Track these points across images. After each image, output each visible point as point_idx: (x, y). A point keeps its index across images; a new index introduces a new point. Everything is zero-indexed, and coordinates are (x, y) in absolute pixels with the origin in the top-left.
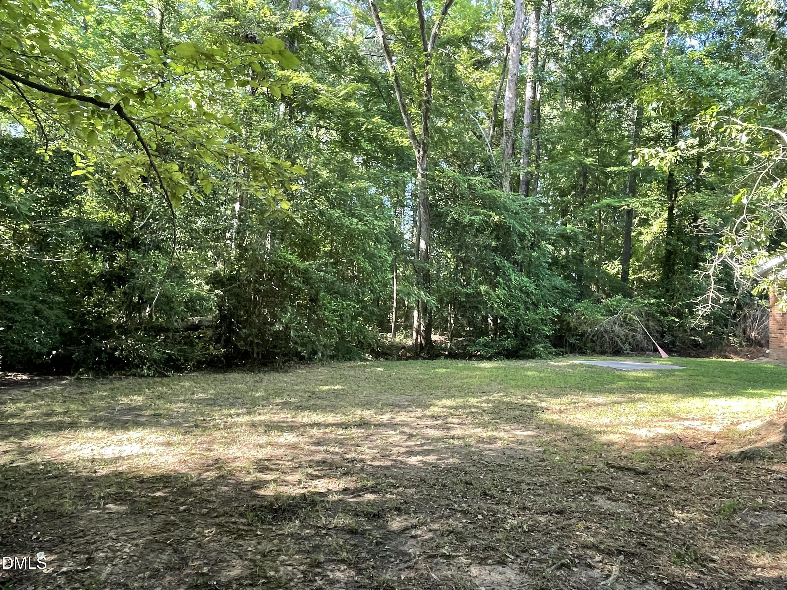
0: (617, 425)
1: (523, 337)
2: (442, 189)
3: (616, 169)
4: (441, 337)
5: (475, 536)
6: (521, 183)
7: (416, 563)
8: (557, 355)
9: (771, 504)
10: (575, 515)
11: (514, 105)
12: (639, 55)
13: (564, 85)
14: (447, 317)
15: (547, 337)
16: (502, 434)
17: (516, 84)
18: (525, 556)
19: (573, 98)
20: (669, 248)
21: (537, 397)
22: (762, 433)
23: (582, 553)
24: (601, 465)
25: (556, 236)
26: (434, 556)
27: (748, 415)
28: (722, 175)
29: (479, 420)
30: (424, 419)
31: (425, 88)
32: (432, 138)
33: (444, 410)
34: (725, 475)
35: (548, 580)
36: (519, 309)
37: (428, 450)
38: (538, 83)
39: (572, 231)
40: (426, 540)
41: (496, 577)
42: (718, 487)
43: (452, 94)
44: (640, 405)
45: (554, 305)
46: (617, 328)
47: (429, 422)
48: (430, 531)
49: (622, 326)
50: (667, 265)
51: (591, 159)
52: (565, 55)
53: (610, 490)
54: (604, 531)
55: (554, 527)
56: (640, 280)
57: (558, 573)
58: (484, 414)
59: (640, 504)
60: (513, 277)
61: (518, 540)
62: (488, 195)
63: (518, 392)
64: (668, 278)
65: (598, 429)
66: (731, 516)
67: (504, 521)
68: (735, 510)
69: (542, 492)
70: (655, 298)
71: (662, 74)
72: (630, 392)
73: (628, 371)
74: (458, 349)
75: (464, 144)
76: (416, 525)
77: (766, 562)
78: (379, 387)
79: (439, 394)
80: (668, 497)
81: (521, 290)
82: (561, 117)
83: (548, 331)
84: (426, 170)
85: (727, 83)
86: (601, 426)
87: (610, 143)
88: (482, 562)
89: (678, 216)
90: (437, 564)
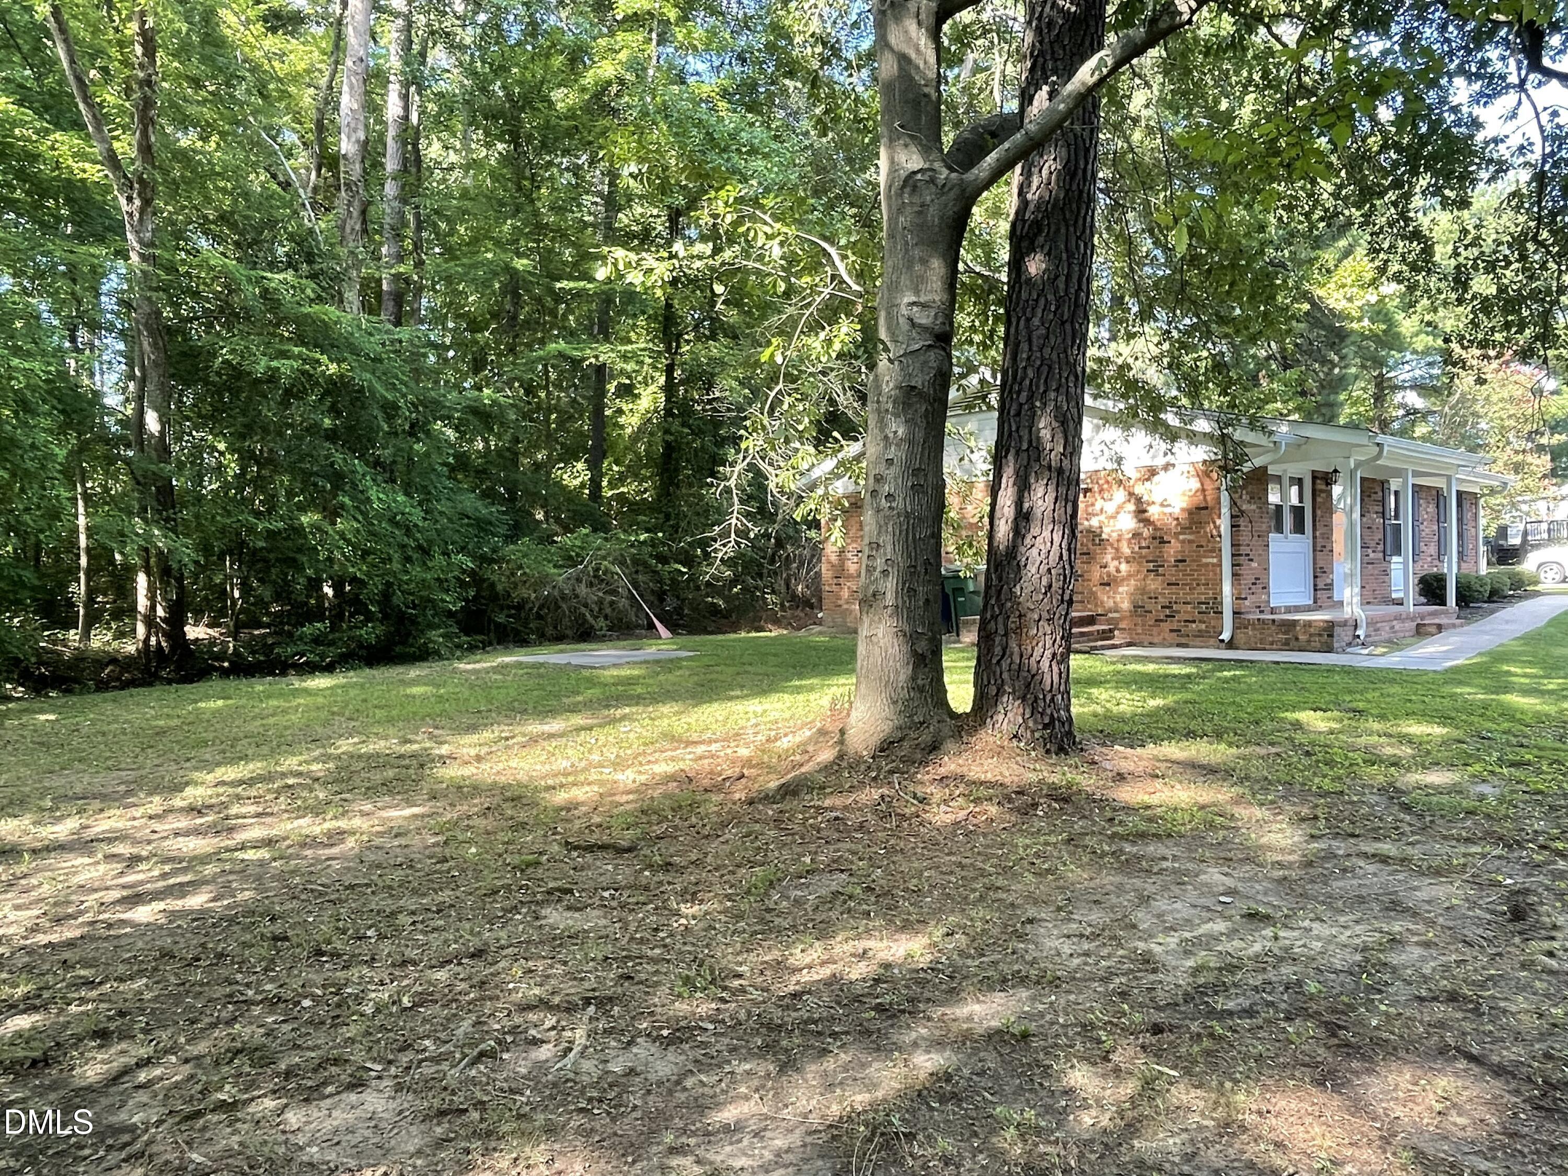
0: (584, 770)
1: (402, 618)
2: (196, 295)
3: (572, 285)
4: (210, 631)
5: (296, 1047)
6: (385, 297)
7: (149, 1143)
8: (472, 649)
9: (822, 862)
10: (505, 952)
11: (361, 127)
12: (607, 69)
13: (467, 102)
14: (223, 583)
15: (450, 614)
16: (357, 822)
17: (365, 81)
18: (405, 1058)
19: (487, 134)
20: (670, 438)
21: (431, 737)
22: (810, 748)
23: (518, 1020)
24: (556, 848)
25: (461, 411)
26: (198, 1114)
27: (791, 723)
28: (749, 313)
29: (305, 800)
30: (170, 818)
31: (139, 50)
32: (165, 172)
33: (221, 790)
34: (757, 827)
35: (453, 1093)
36: (390, 560)
37: (181, 885)
38: (413, 89)
39: (494, 402)
40: (177, 1085)
41: (341, 1117)
42: (746, 849)
43: (214, 77)
44: (624, 727)
45: (463, 549)
46: (583, 590)
47: (183, 823)
48: (187, 1061)
49: (591, 585)
50: (667, 470)
51: (525, 261)
52: (468, 41)
53: (570, 891)
54: (559, 970)
55: (463, 986)
56: (621, 498)
57: (473, 1073)
58: (316, 786)
59: (622, 906)
60: (373, 493)
61: (391, 1030)
62: (308, 315)
63: (391, 731)
64: (669, 494)
65: (550, 782)
66: (766, 894)
67: (359, 999)
68: (771, 882)
69: (441, 922)
70: (648, 530)
71: (648, 114)
72: (608, 707)
73: (603, 668)
74: (253, 653)
75: (246, 195)
76: (149, 1059)
77: (815, 956)
78: (44, 760)
79: (208, 756)
80: (669, 883)
81: (392, 521)
82: (466, 168)
83: (452, 602)
84: (152, 244)
85: (753, 151)
86: (556, 775)
87: (561, 234)
88: (310, 1096)
89: (682, 382)
90: (204, 1128)
